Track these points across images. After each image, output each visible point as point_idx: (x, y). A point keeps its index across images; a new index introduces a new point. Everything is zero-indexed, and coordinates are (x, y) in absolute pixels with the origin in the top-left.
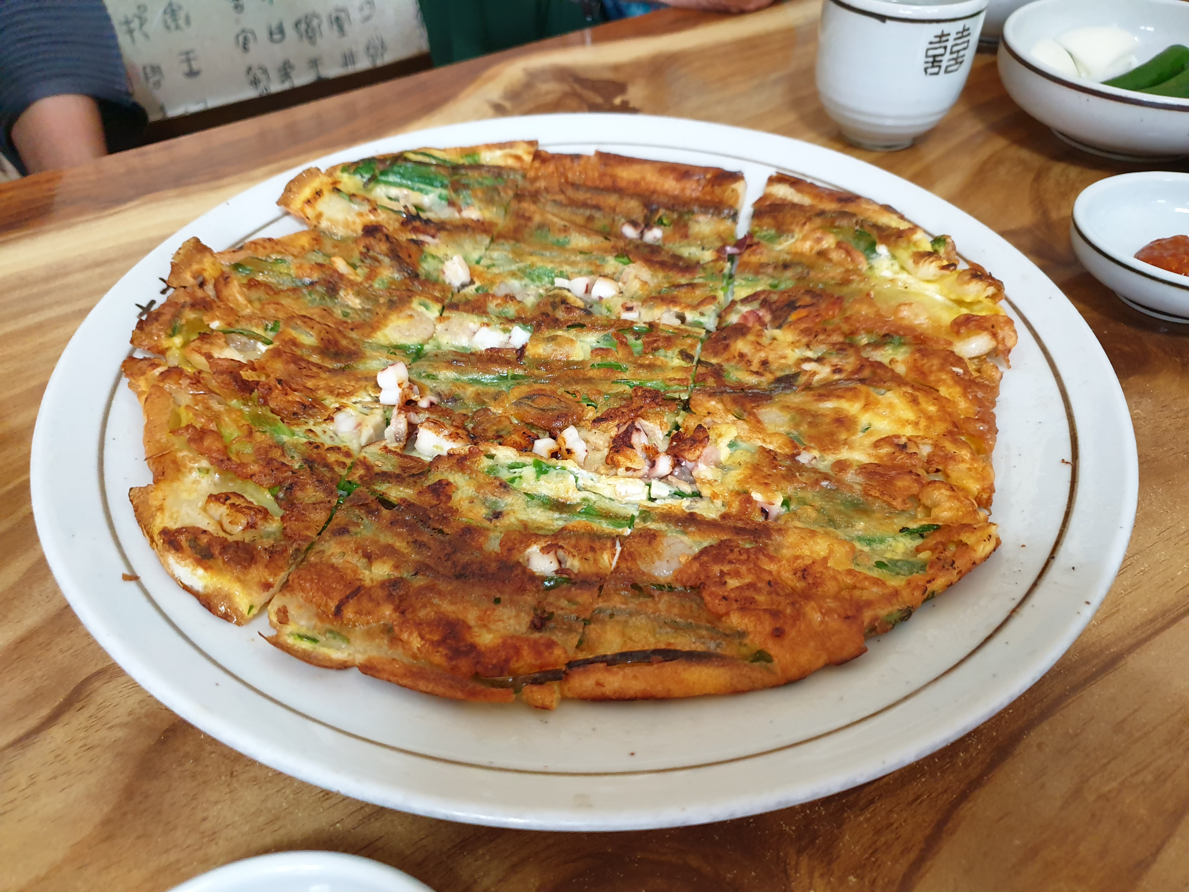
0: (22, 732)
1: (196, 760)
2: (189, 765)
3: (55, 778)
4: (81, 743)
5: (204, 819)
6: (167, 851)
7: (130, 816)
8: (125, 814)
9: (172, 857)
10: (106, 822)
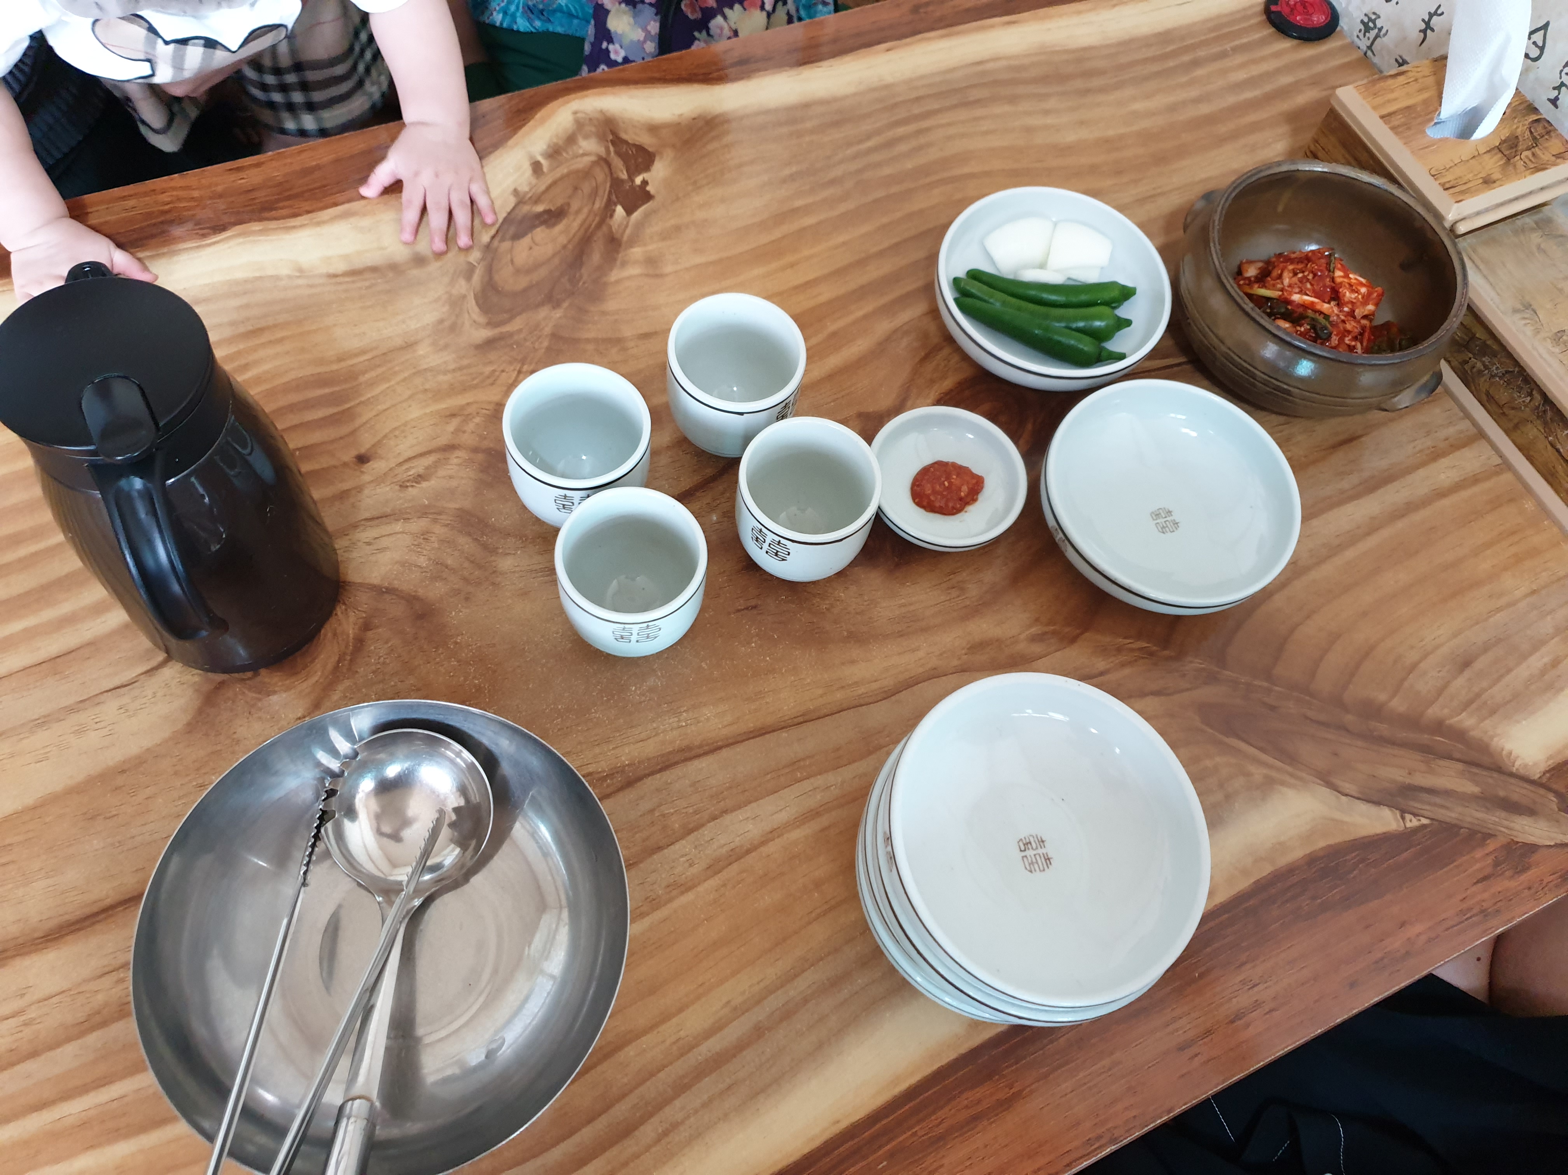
0: (149, 667)
1: (234, 702)
2: (229, 703)
3: (165, 696)
4: (178, 680)
5: (235, 733)
6: (216, 744)
7: (200, 724)
8: (198, 722)
9: (219, 748)
10: (189, 724)
